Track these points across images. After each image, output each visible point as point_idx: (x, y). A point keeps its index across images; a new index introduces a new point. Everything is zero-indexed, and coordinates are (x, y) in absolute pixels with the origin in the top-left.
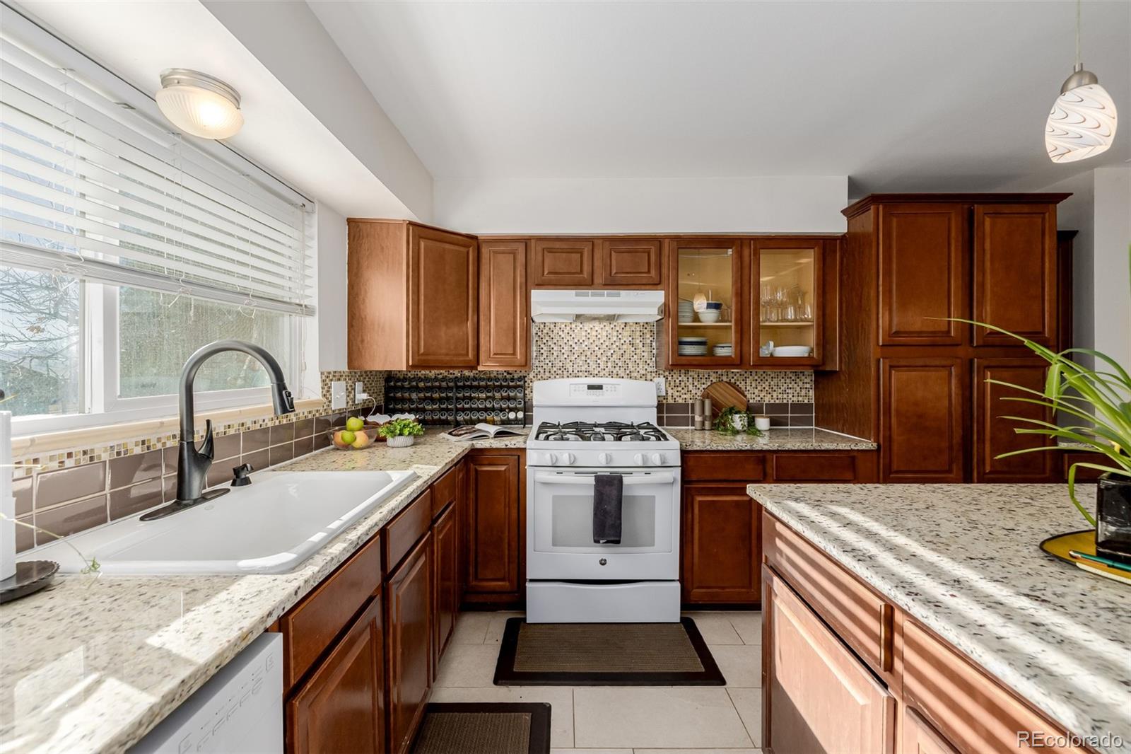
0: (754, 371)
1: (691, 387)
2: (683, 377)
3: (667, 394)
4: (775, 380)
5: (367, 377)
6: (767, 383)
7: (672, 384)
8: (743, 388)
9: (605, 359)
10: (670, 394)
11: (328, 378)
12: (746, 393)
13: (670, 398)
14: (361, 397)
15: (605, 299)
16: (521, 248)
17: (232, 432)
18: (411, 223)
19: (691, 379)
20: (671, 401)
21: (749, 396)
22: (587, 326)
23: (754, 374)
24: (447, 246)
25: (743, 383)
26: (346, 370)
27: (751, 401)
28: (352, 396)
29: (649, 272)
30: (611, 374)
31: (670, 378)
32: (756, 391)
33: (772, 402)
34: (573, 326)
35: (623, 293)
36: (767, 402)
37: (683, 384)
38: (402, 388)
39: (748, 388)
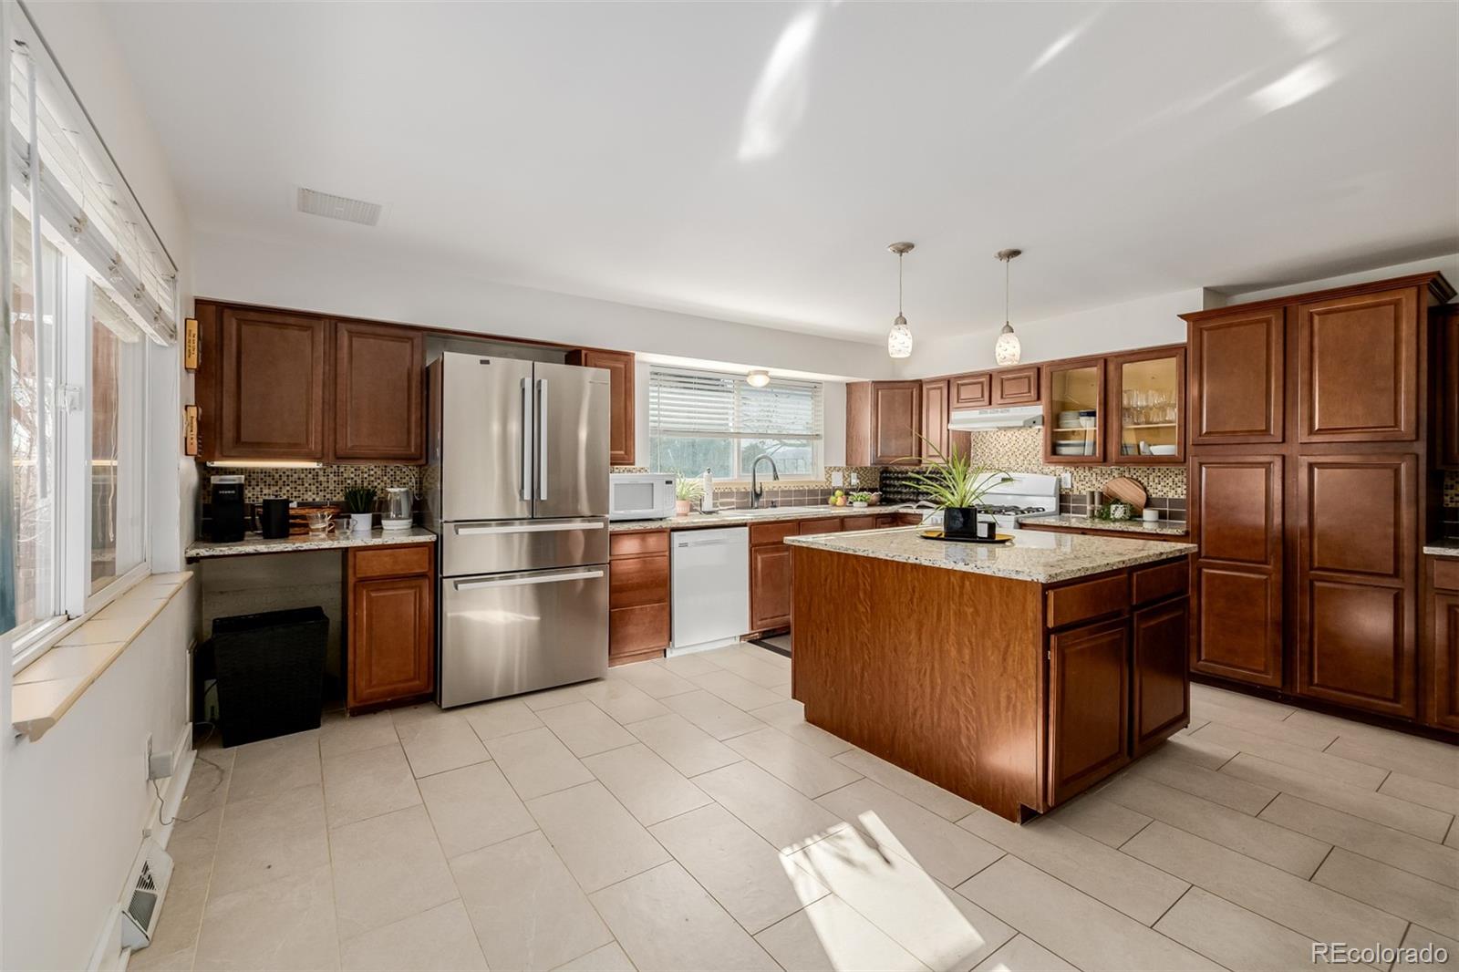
0: (1157, 468)
1: (1094, 482)
2: (1088, 473)
3: (1072, 486)
4: (1180, 477)
5: (861, 471)
6: (1171, 479)
7: (1077, 477)
8: (1146, 484)
9: (1022, 458)
10: (1075, 487)
11: (829, 470)
12: (1148, 488)
13: (1075, 490)
14: (855, 481)
15: (989, 415)
16: (944, 385)
17: (775, 489)
18: (873, 382)
19: (1094, 475)
20: (1076, 493)
21: (1151, 491)
22: (1009, 434)
23: (1156, 471)
24: (896, 391)
25: (1146, 479)
26: (845, 466)
27: (1154, 496)
28: (848, 480)
29: (1030, 392)
30: (1027, 470)
31: (1075, 474)
32: (1159, 487)
33: (1176, 497)
34: (999, 433)
35: (1011, 409)
36: (1170, 497)
37: (1087, 479)
38: (890, 478)
39: (1151, 484)
